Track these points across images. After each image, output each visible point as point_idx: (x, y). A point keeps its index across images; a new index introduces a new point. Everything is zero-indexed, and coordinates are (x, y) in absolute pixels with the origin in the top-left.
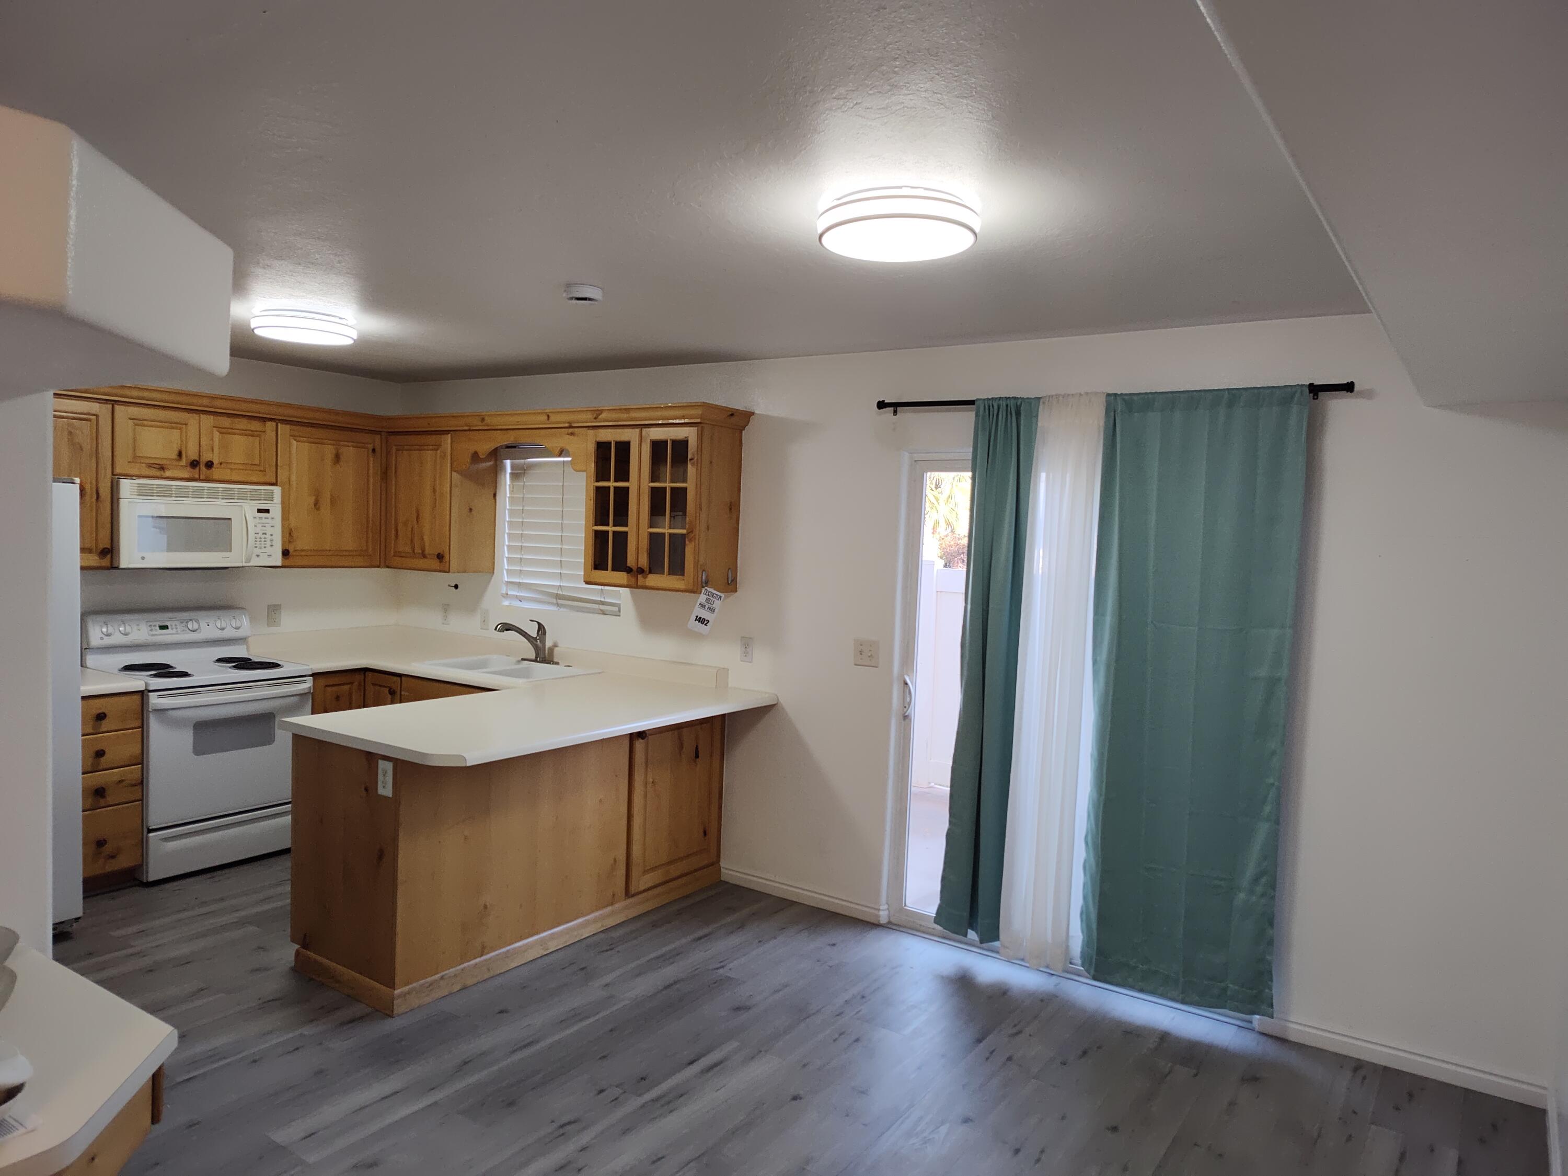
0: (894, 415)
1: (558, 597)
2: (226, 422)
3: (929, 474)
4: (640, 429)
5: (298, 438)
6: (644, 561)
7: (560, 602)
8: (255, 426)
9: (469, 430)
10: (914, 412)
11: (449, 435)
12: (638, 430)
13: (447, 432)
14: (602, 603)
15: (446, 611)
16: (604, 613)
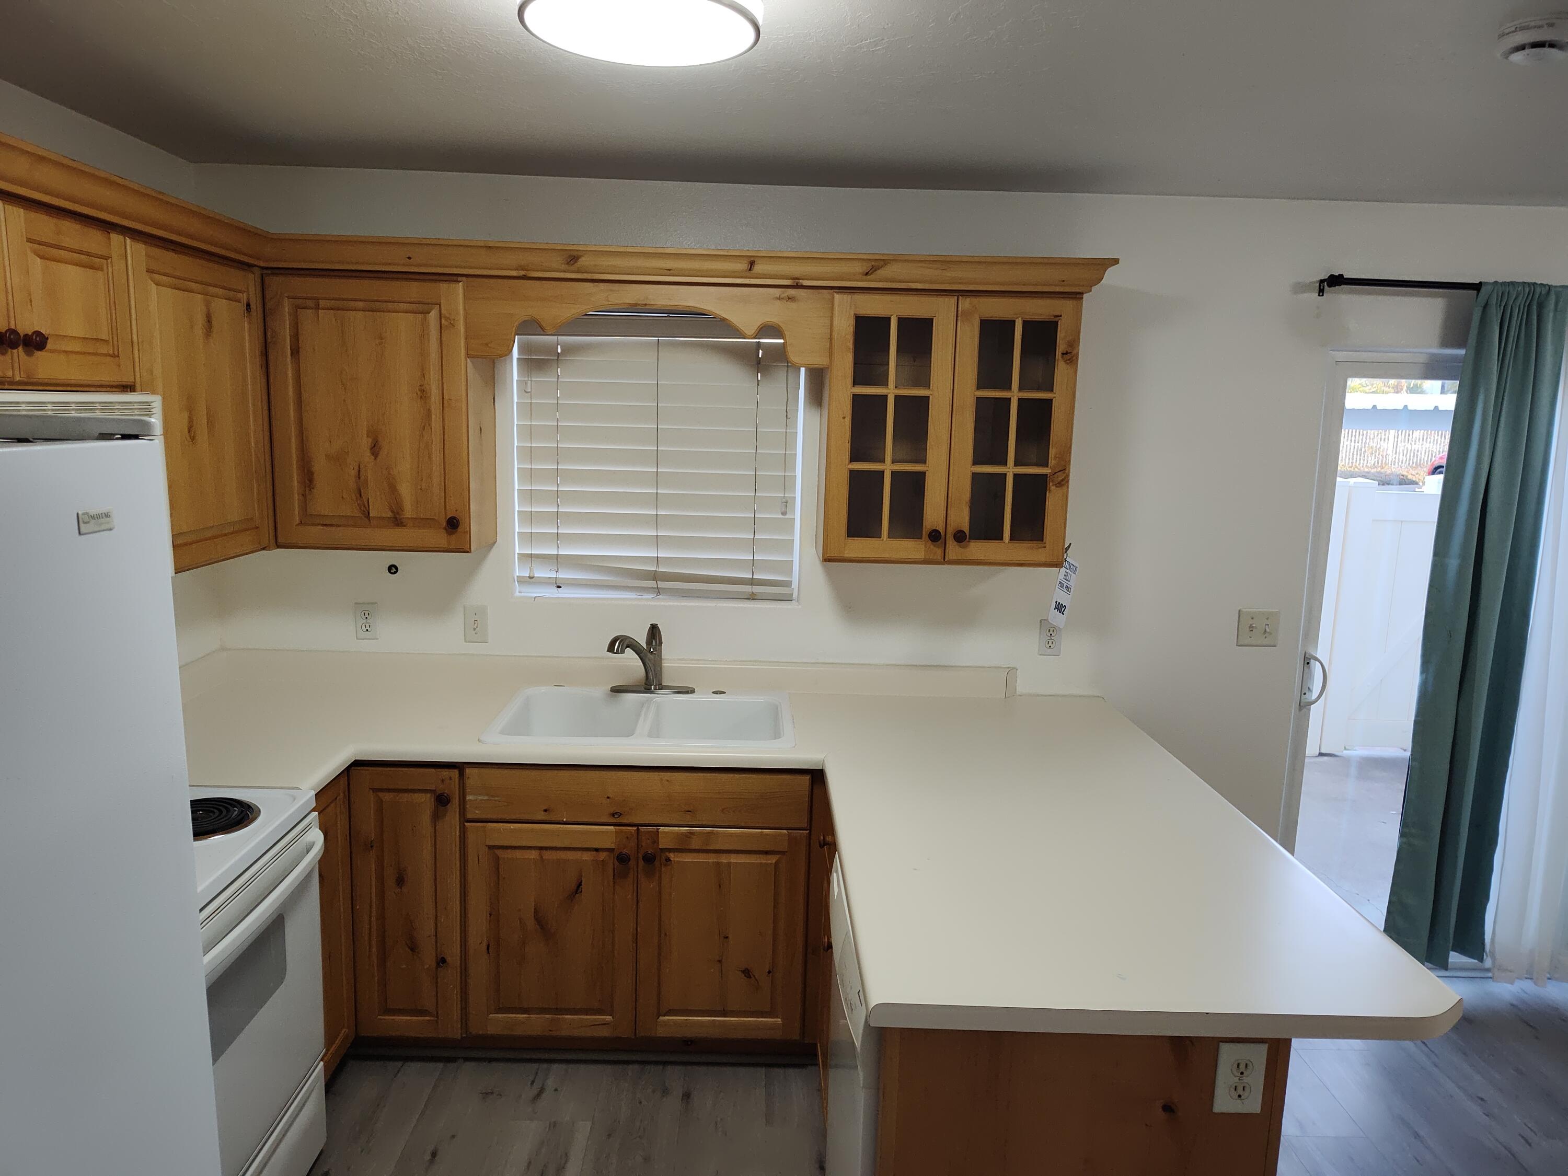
0: (1319, 295)
1: (655, 576)
2: (46, 226)
3: (1350, 379)
4: (956, 298)
5: (157, 276)
6: (962, 518)
7: (662, 584)
8: (93, 240)
9: (524, 278)
10: (1351, 292)
11: (460, 284)
12: (953, 300)
13: (453, 278)
14: (752, 582)
15: (366, 615)
16: (752, 597)
